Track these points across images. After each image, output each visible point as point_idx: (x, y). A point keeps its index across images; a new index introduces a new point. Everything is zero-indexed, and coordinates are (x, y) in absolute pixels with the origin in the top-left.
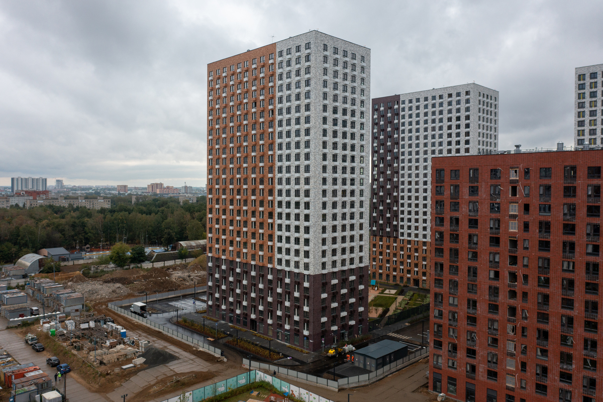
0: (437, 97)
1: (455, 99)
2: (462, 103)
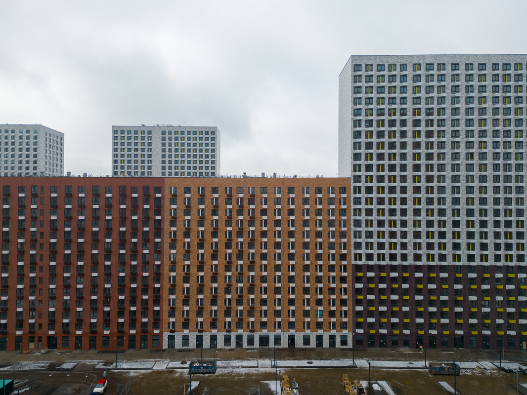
0: (10, 131)
1: (25, 134)
2: (31, 138)
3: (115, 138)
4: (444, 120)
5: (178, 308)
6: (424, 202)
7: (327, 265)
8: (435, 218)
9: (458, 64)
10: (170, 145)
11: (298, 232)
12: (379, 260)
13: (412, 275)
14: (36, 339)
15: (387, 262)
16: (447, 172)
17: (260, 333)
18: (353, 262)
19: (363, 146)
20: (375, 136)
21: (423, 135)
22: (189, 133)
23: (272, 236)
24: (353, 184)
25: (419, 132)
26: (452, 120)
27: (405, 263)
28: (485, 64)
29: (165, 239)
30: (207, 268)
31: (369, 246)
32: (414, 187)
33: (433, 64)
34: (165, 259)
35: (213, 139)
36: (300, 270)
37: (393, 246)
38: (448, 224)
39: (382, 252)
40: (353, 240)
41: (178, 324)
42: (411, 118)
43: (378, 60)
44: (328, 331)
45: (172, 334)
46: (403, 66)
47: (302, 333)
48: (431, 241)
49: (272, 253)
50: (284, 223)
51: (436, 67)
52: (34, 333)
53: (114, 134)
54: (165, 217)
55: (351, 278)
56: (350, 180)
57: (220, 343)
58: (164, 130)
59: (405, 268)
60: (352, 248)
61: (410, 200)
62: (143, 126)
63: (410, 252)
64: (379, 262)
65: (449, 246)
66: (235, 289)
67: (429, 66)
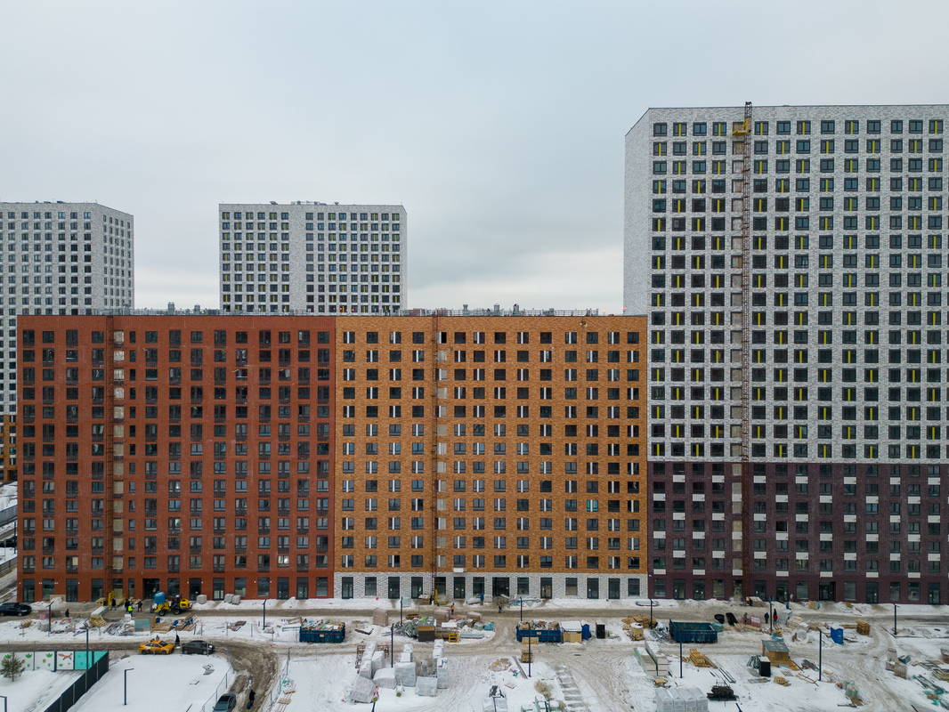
0: (43, 215)
1: (68, 221)
2: (79, 227)
3: (225, 226)
4: (807, 218)
5: (359, 534)
6: (771, 358)
7: (606, 463)
8: (790, 384)
9: (833, 122)
10: (321, 237)
11: (558, 408)
12: (693, 454)
14: (127, 583)
15: (707, 458)
16: (811, 306)
17: (494, 575)
19: (669, 263)
20: (688, 245)
21: (771, 243)
22: (354, 216)
23: (514, 415)
24: (651, 327)
25: (764, 239)
26: (821, 218)
28: (879, 122)
29: (336, 419)
31: (678, 430)
32: (755, 333)
33: (789, 123)
34: (335, 453)
35: (396, 225)
37: (717, 431)
38: (811, 395)
39: (698, 440)
40: (650, 421)
41: (358, 559)
43: (695, 116)
44: (607, 573)
45: (348, 575)
47: (565, 576)
48: (782, 422)
49: (514, 442)
50: (534, 393)
51: (794, 128)
52: (122, 572)
53: (223, 218)
54: (337, 383)
55: (646, 483)
56: (647, 319)
57: (428, 591)
58: (310, 211)
60: (649, 435)
61: (748, 354)
62: (274, 203)
64: (694, 457)
65: (813, 432)
67: (783, 127)
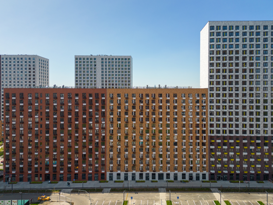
0: (20, 59)
1: (28, 60)
2: (31, 62)
3: (76, 62)
4: (259, 57)
5: (115, 159)
6: (248, 102)
7: (195, 136)
8: (254, 110)
9: (267, 26)
10: (106, 66)
11: (179, 118)
12: (223, 133)
13: (241, 141)
14: (39, 175)
15: (228, 134)
16: (261, 85)
17: (159, 172)
18: (209, 134)
19: (215, 71)
20: (221, 65)
21: (248, 65)
22: (116, 59)
23: (165, 120)
24: (209, 92)
25: (246, 63)
26: (264, 57)
27: (237, 135)
29: (107, 122)
30: (130, 138)
31: (218, 126)
32: (243, 94)
33: (253, 26)
34: (107, 133)
35: (129, 62)
36: (180, 139)
37: (231, 126)
38: (261, 114)
39: (225, 129)
40: (209, 123)
41: (115, 167)
42: (241, 55)
43: (223, 24)
44: (195, 172)
45: (111, 173)
46: (237, 27)
47: (182, 173)
48: (252, 123)
49: (165, 129)
50: (171, 113)
51: (255, 28)
52: (38, 172)
53: (76, 60)
54: (107, 110)
55: (208, 143)
56: (208, 90)
57: (137, 178)
58: (103, 58)
59: (237, 138)
60: (209, 127)
61: (240, 101)
62: (92, 55)
63: (240, 129)
64: (223, 134)
65: (262, 126)
66: (145, 149)
67: (251, 27)
